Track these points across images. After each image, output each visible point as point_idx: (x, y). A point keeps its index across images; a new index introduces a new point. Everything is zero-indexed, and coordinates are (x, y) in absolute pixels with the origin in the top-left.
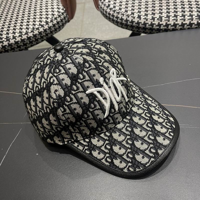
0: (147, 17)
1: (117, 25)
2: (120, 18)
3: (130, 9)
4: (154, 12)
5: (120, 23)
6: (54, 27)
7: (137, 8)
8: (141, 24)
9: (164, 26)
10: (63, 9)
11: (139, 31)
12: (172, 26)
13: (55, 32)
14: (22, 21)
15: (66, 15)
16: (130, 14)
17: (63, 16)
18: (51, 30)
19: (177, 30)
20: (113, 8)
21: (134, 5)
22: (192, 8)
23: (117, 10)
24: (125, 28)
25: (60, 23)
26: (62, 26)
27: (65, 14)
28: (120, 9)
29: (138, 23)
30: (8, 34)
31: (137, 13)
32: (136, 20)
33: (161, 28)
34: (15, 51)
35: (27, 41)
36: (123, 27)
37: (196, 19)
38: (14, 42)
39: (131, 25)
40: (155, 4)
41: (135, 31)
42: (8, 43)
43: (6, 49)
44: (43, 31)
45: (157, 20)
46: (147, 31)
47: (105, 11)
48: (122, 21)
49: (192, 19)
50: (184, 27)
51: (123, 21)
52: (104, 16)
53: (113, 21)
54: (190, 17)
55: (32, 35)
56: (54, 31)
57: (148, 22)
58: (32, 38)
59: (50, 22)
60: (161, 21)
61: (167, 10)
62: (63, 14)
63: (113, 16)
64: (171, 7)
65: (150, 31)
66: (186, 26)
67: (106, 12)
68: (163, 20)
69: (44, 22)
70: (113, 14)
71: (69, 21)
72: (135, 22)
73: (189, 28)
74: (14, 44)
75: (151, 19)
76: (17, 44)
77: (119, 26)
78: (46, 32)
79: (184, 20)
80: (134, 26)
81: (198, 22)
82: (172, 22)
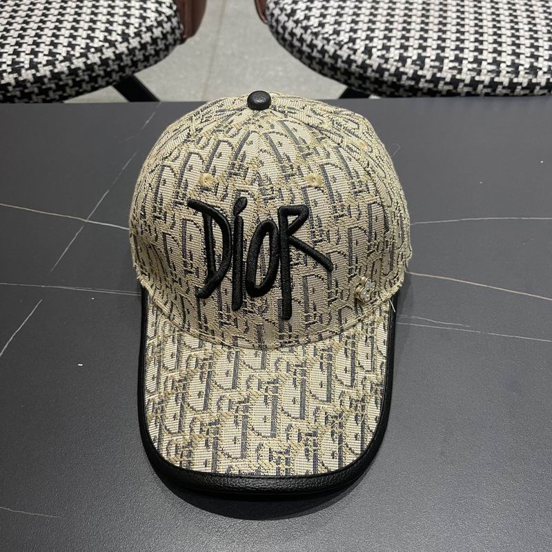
0: (387, 52)
1: (310, 66)
2: (319, 48)
3: (345, 27)
4: (406, 44)
5: (317, 60)
6: (143, 52)
7: (365, 27)
8: (369, 70)
9: (427, 81)
10: (170, 7)
11: (364, 86)
12: (446, 84)
13: (145, 63)
14: (57, 24)
15: (178, 23)
16: (346, 40)
17: (169, 24)
18: (135, 59)
19: (458, 94)
20: (303, 20)
21: (358, 19)
22: (500, 44)
23: (312, 28)
24: (329, 75)
25: (159, 41)
26: (164, 51)
27: (174, 20)
28: (322, 25)
29: (364, 66)
30: (17, 53)
31: (362, 40)
32: (359, 58)
33: (421, 85)
34: (31, 102)
35: (68, 79)
36: (323, 72)
37: (508, 72)
38: (31, 78)
39: (346, 70)
40: (409, 23)
41: (353, 85)
42: (16, 79)
43: (9, 94)
44: (113, 57)
45: (412, 64)
46: (384, 88)
47: (282, 24)
48: (324, 57)
49: (498, 73)
50: (475, 89)
51: (327, 56)
52: (278, 39)
53: (299, 54)
54: (493, 67)
55: (82, 66)
56: (143, 62)
57: (388, 66)
58: (80, 73)
59: (132, 35)
60: (422, 68)
61: (439, 42)
62: (169, 18)
63: (301, 40)
64: (448, 35)
65: (393, 90)
66: (480, 86)
67: (284, 28)
68: (427, 66)
69: (118, 34)
70: (302, 34)
71: (182, 41)
72: (355, 62)
73: (487, 94)
74: (32, 83)
75: (395, 61)
76: (39, 85)
77: (314, 69)
78: (122, 60)
79: (479, 73)
80: (353, 74)
81: (511, 80)
82: (447, 75)
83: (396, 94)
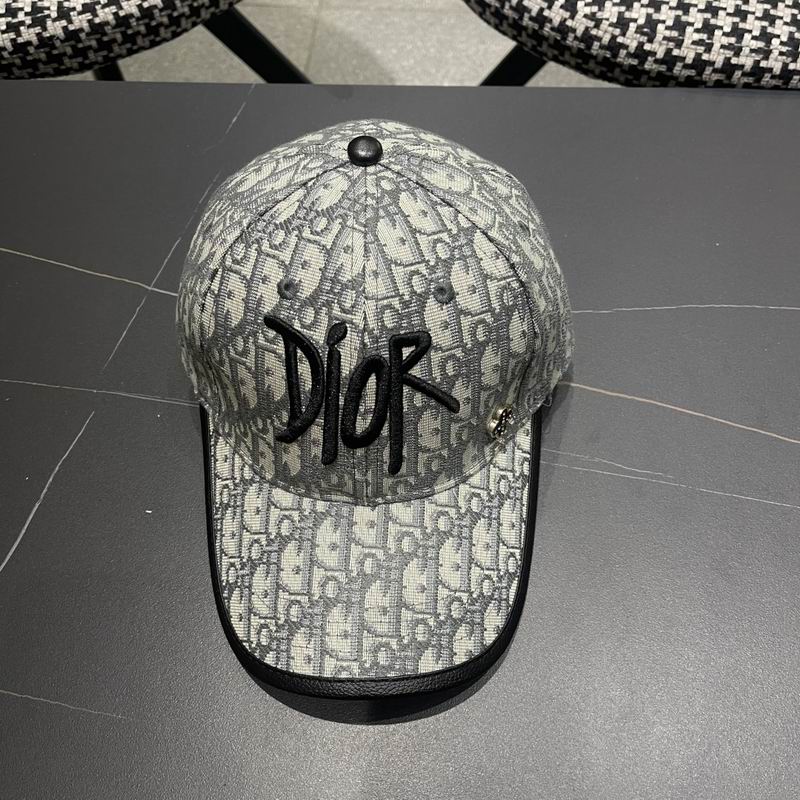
0: (600, 10)
5: (493, 9)
8: (571, 36)
9: (656, 61)
12: (686, 66)
19: (703, 84)
32: (556, 15)
33: (647, 66)
37: (781, 54)
39: (535, 31)
42: (38, 35)
45: (636, 32)
46: (592, 65)
49: (767, 54)
50: (730, 77)
54: (761, 44)
55: (135, 11)
57: (600, 33)
60: (651, 41)
65: (604, 69)
66: (738, 74)
68: (659, 37)
72: (551, 21)
73: (747, 86)
75: (612, 24)
79: (738, 52)
80: (546, 39)
81: (785, 65)
82: (688, 53)
83: (610, 75)
